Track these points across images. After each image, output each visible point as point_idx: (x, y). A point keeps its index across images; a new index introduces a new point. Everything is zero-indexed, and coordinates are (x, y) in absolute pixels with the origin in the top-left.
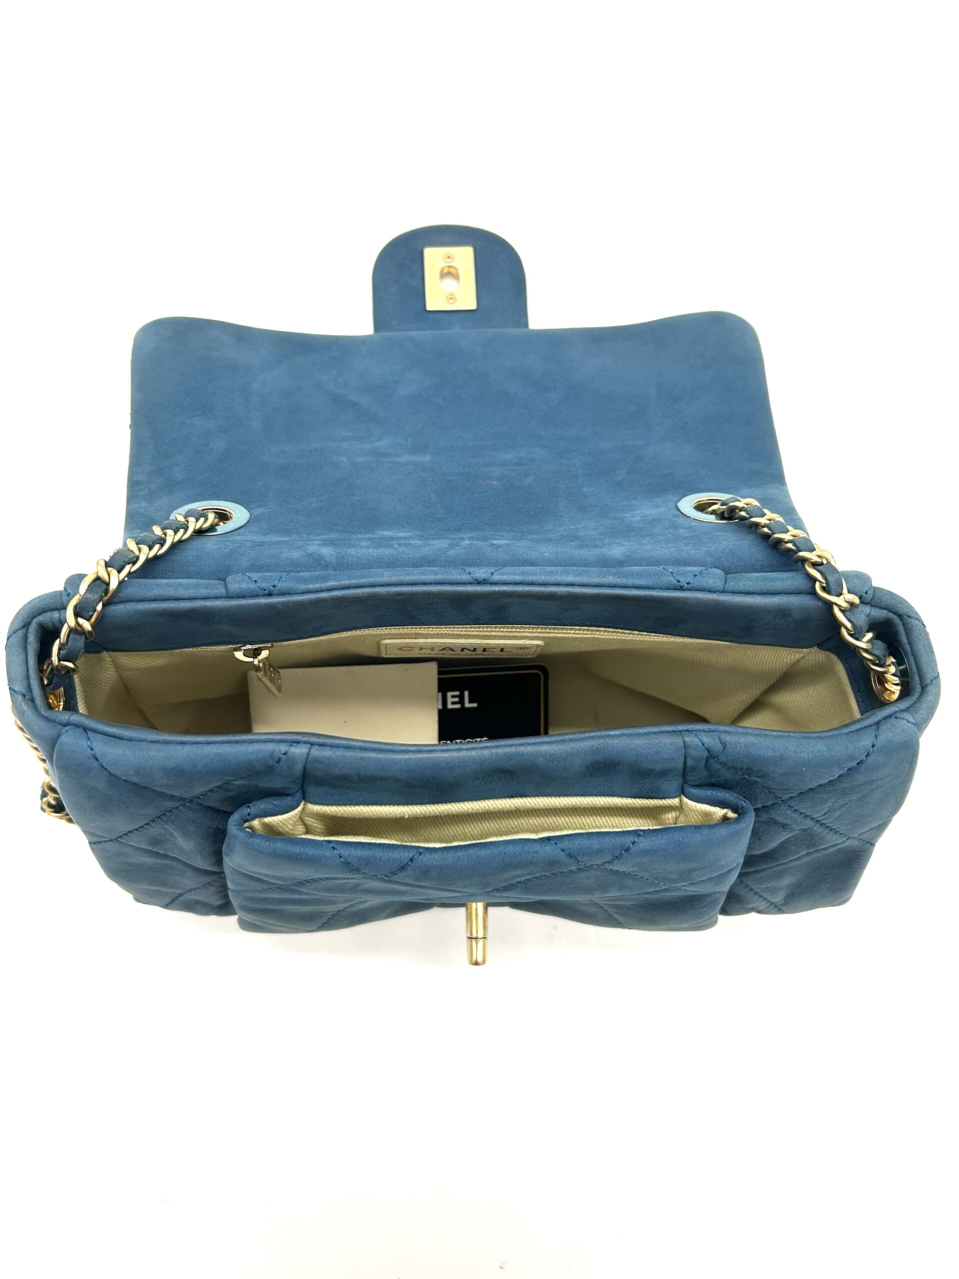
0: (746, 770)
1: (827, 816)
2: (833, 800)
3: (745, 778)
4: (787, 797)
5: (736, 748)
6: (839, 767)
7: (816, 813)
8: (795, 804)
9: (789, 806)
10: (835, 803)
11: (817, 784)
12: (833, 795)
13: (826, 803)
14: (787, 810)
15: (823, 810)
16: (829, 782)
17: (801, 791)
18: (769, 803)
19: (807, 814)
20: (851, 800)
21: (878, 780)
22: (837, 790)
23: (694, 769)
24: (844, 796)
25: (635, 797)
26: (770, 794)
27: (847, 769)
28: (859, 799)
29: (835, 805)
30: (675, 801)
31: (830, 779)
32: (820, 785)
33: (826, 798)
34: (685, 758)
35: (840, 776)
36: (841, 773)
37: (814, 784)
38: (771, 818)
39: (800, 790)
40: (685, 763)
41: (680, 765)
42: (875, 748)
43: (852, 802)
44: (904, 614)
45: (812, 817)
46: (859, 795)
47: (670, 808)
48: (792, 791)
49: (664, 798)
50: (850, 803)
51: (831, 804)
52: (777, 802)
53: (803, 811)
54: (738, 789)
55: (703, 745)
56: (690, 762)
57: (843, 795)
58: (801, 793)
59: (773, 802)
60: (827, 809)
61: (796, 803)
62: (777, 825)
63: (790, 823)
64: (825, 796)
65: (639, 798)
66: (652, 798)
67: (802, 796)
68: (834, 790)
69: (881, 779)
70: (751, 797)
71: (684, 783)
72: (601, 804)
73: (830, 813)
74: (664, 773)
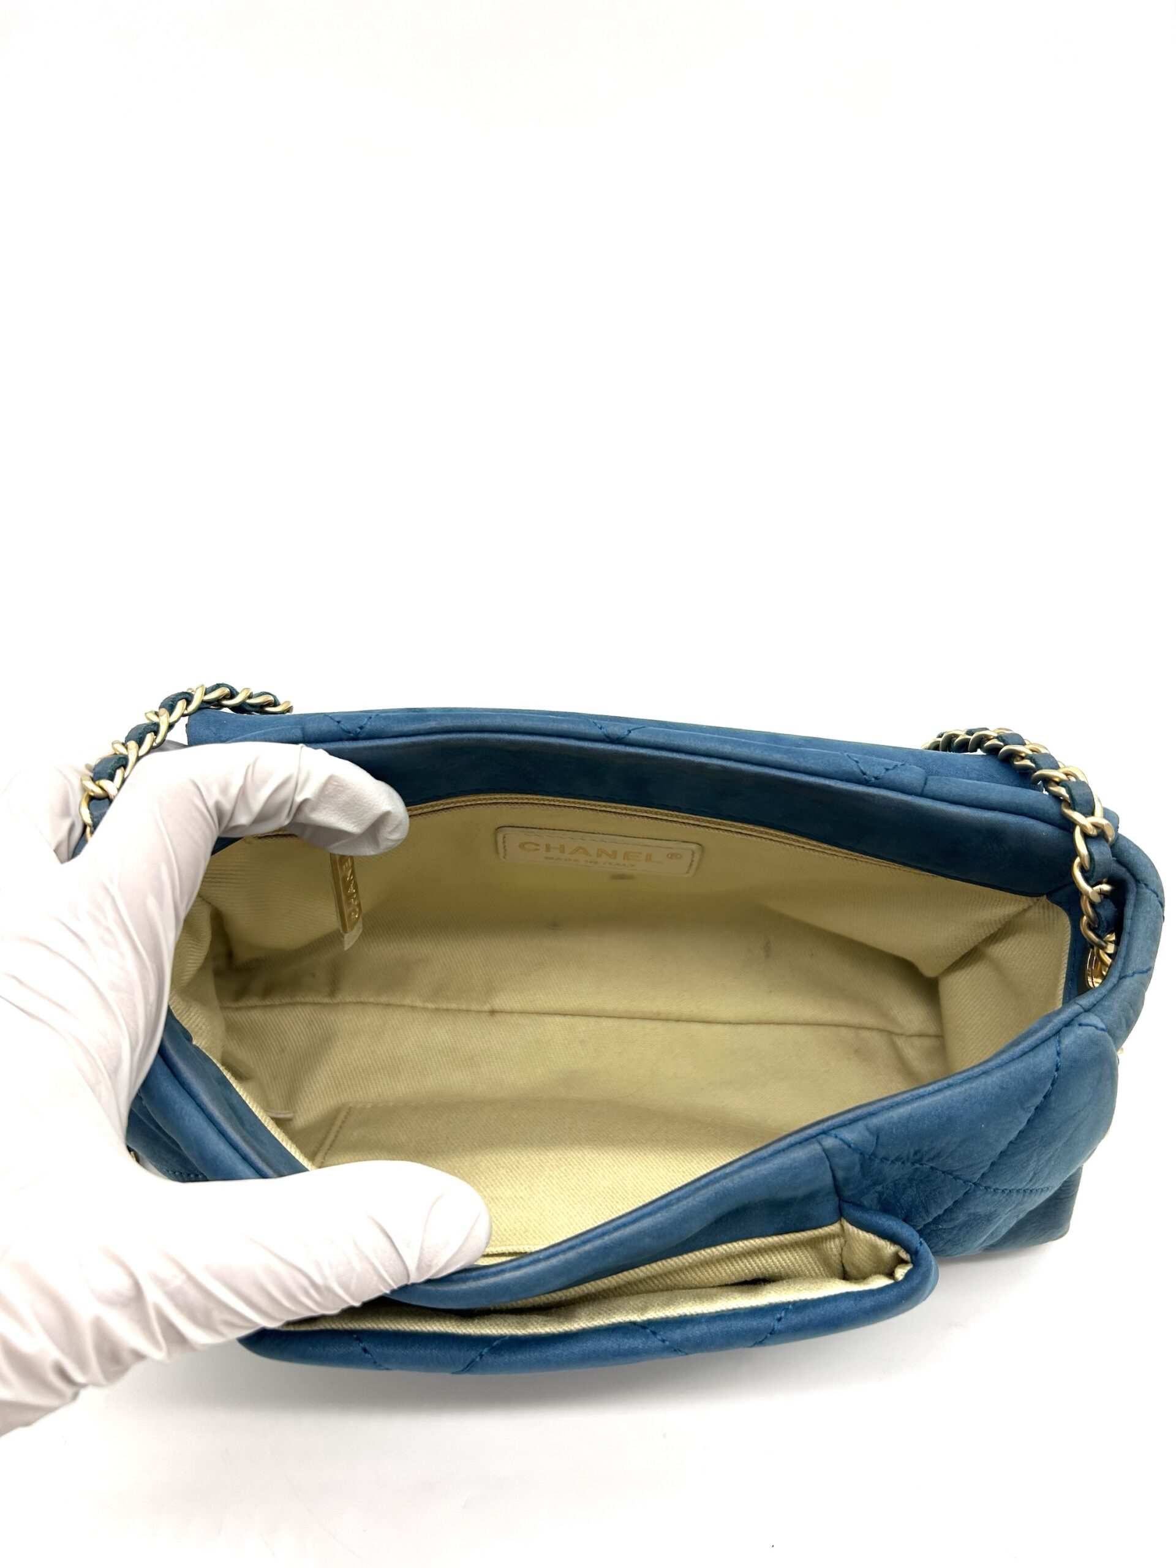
0: (914, 1156)
1: (1034, 1181)
2: (1035, 1158)
3: (917, 1169)
4: (978, 1176)
5: (892, 1133)
6: (1024, 1109)
7: (1021, 1183)
8: (992, 1181)
9: (986, 1188)
10: (1039, 1160)
11: (1007, 1143)
12: (1032, 1152)
13: (1029, 1165)
14: (985, 1194)
15: (1028, 1174)
16: (1019, 1133)
17: (992, 1161)
18: (960, 1195)
19: (1011, 1188)
20: (1057, 1149)
21: (1079, 1111)
22: (1034, 1142)
23: (847, 1181)
24: (1047, 1147)
25: (781, 1234)
26: (956, 1180)
27: (1034, 1108)
28: (1065, 1144)
29: (1040, 1163)
30: (835, 1228)
31: (1020, 1129)
32: (1011, 1142)
33: (1026, 1159)
34: (833, 1171)
35: (1029, 1120)
36: (1029, 1115)
37: (1002, 1145)
38: (969, 1215)
39: (990, 1159)
40: (834, 1177)
41: (828, 1180)
42: (1061, 1072)
43: (1059, 1150)
44: (1142, 881)
45: (1017, 1189)
46: (1064, 1140)
47: (831, 1237)
48: (981, 1165)
49: (820, 1227)
50: (1057, 1153)
51: (1035, 1163)
52: (968, 1189)
53: (1005, 1188)
54: (915, 1190)
55: (850, 1146)
56: (840, 1174)
57: (1045, 1146)
58: (993, 1164)
59: (965, 1191)
60: (1033, 1172)
61: (992, 1179)
62: (979, 1221)
63: (994, 1209)
64: (1024, 1156)
65: (787, 1233)
66: (803, 1230)
67: (995, 1168)
68: (1030, 1143)
69: (1082, 1110)
70: (935, 1195)
71: (841, 1202)
72: (738, 1251)
73: (1037, 1176)
74: (811, 1197)
